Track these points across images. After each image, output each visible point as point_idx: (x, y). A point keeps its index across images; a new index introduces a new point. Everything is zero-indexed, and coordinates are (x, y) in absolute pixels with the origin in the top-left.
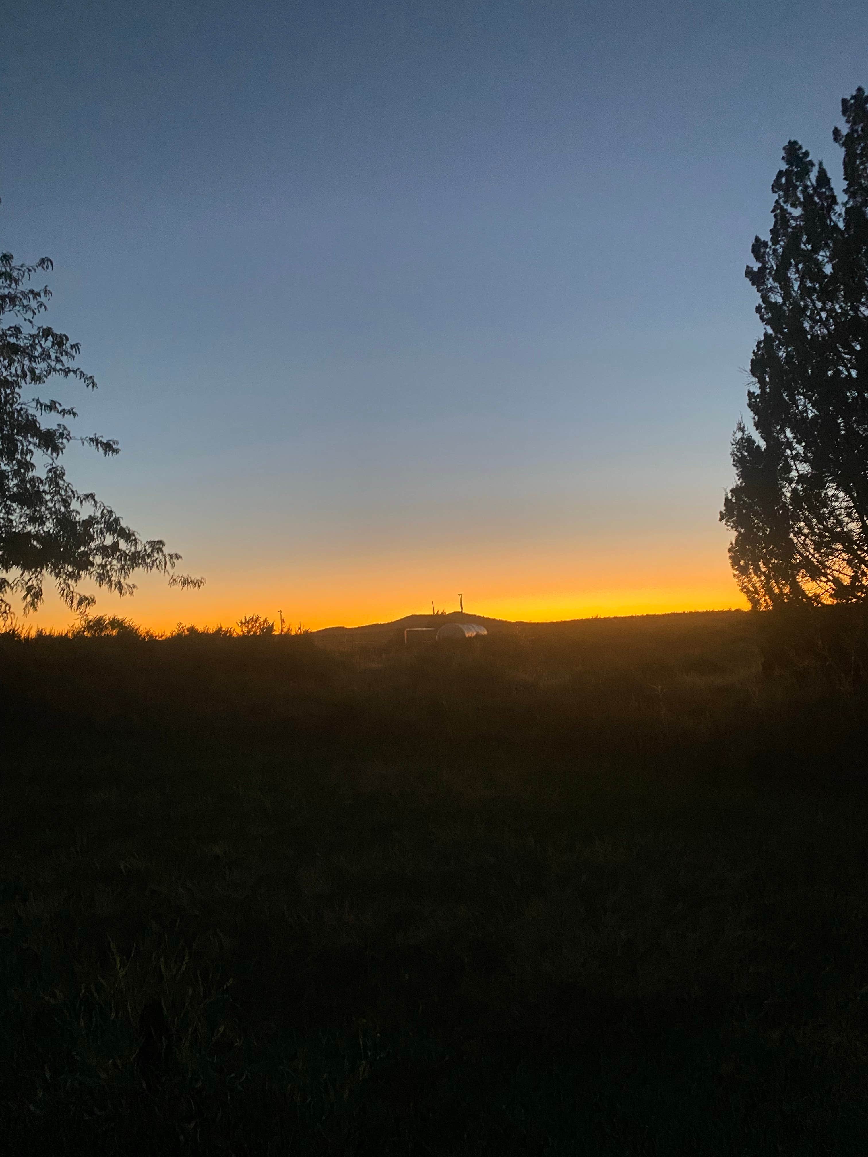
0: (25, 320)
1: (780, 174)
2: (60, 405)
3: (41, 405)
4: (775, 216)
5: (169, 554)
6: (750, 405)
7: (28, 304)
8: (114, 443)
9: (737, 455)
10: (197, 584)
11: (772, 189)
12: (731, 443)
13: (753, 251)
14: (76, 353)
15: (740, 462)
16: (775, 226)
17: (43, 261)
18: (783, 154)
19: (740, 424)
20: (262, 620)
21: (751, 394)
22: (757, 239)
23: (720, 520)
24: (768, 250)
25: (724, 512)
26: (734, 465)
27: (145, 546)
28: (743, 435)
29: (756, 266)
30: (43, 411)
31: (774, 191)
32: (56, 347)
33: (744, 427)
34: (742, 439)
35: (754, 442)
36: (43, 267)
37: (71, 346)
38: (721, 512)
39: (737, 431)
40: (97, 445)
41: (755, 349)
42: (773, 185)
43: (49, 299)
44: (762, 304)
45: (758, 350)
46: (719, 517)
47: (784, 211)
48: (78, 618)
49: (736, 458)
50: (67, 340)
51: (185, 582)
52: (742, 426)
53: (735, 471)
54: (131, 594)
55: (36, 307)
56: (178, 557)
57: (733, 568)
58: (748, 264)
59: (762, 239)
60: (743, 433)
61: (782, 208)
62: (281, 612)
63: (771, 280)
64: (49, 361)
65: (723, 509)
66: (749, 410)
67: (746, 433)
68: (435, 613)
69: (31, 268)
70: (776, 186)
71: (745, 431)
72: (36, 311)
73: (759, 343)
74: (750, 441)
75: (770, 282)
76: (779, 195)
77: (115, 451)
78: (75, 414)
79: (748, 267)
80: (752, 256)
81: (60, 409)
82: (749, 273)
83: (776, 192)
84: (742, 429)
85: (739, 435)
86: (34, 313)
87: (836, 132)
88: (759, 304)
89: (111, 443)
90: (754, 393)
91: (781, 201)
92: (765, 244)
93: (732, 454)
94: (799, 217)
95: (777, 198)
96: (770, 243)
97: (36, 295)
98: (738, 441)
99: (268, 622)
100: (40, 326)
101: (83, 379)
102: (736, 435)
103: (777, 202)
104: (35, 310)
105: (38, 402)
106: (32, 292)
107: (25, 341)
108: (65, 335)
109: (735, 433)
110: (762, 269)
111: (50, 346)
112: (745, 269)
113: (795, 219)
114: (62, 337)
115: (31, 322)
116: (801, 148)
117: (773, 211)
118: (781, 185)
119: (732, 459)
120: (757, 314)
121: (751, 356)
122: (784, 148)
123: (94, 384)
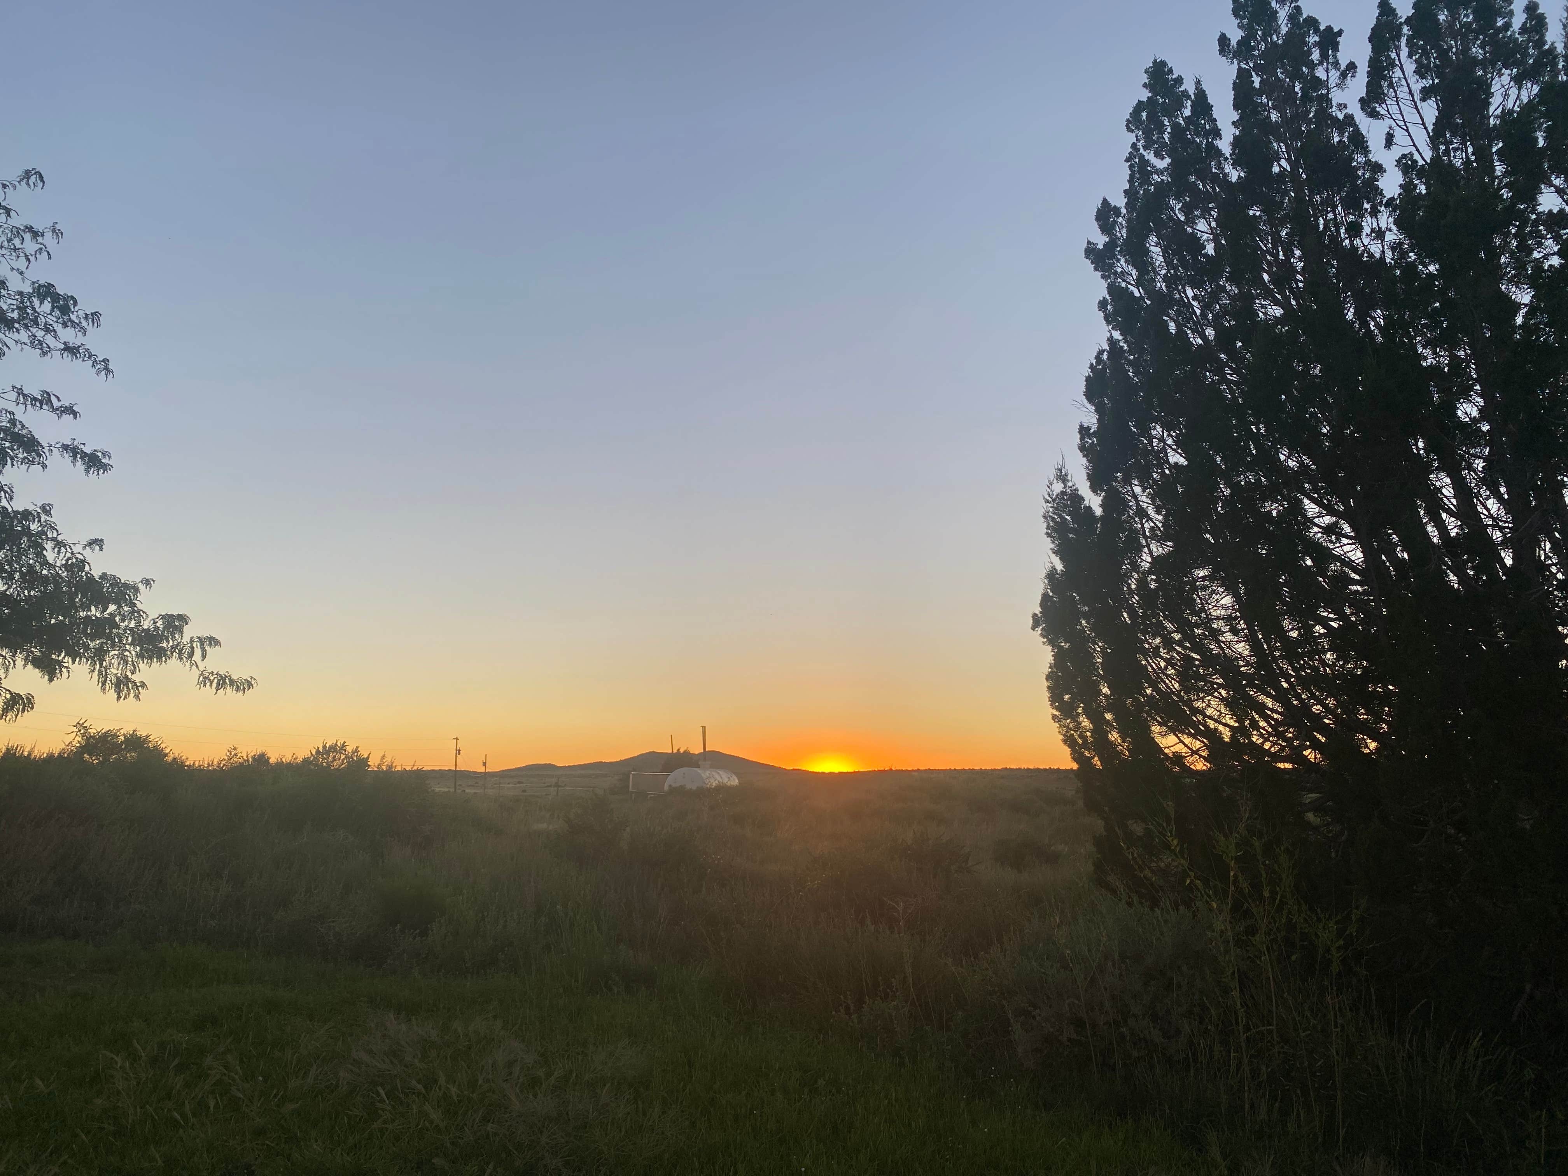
0: (12, 269)
1: (1140, 107)
2: (59, 400)
3: (25, 396)
4: (1131, 167)
5: (198, 638)
6: (1082, 448)
7: (21, 246)
8: (104, 454)
9: (1053, 519)
10: (244, 686)
11: (1127, 126)
12: (1044, 498)
13: (1098, 218)
14: (93, 325)
15: (1057, 530)
16: (1131, 181)
17: (27, 174)
18: (1145, 79)
19: (1060, 470)
20: (349, 749)
21: (1084, 431)
22: (1105, 202)
23: (1033, 628)
24: (1120, 220)
25: (1040, 615)
26: (1049, 535)
27: (155, 623)
28: (1065, 488)
29: (1101, 240)
30: (29, 406)
31: (1129, 130)
32: (57, 313)
33: (1066, 475)
34: (1063, 493)
35: (1082, 499)
36: (28, 184)
37: (86, 315)
38: (1035, 615)
39: (1055, 481)
40: (74, 457)
41: (1094, 362)
42: (1128, 120)
43: (58, 243)
44: (1108, 298)
45: (1098, 363)
46: (1031, 621)
47: (1144, 162)
48: (73, 732)
49: (1052, 524)
50: (75, 303)
51: (223, 682)
52: (1063, 473)
53: (1048, 544)
54: (137, 697)
55: (33, 253)
56: (213, 641)
57: (1051, 705)
58: (1090, 240)
59: (1113, 203)
60: (1065, 485)
61: (1142, 157)
62: (457, 739)
63: (1122, 261)
64: (34, 330)
65: (1038, 610)
66: (1081, 455)
67: (1070, 484)
68: (675, 751)
69: (8, 183)
70: (1133, 122)
71: (1068, 481)
72: (32, 258)
73: (1101, 352)
74: (1076, 498)
75: (1122, 265)
76: (1137, 136)
77: (105, 467)
78: (75, 414)
79: (1089, 242)
80: (1096, 225)
81: (56, 404)
82: (1091, 251)
83: (1132, 131)
84: (1062, 478)
85: (1058, 487)
86: (29, 260)
87: (1223, 40)
88: (1104, 298)
89: (99, 454)
90: (1089, 428)
91: (1140, 144)
92: (1117, 211)
93: (1045, 517)
94: (1166, 169)
95: (1134, 140)
96: (1124, 211)
97: (35, 234)
98: (1057, 497)
99: (359, 753)
100: (35, 280)
101: (90, 362)
102: (1053, 487)
103: (1134, 146)
104: (30, 257)
105: (20, 392)
106: (30, 229)
107: (9, 301)
108: (73, 298)
109: (1051, 484)
110: (1110, 246)
111: (49, 312)
112: (1085, 245)
113: (1160, 172)
114: (66, 298)
115: (21, 273)
116: (1171, 71)
117: (1127, 160)
118: (1141, 122)
119: (1045, 525)
120: (1101, 312)
121: (1087, 372)
122: (1146, 71)
123: (107, 370)
